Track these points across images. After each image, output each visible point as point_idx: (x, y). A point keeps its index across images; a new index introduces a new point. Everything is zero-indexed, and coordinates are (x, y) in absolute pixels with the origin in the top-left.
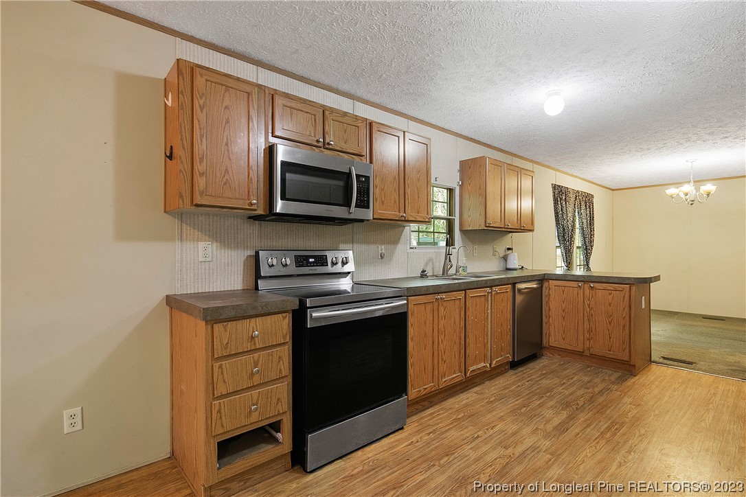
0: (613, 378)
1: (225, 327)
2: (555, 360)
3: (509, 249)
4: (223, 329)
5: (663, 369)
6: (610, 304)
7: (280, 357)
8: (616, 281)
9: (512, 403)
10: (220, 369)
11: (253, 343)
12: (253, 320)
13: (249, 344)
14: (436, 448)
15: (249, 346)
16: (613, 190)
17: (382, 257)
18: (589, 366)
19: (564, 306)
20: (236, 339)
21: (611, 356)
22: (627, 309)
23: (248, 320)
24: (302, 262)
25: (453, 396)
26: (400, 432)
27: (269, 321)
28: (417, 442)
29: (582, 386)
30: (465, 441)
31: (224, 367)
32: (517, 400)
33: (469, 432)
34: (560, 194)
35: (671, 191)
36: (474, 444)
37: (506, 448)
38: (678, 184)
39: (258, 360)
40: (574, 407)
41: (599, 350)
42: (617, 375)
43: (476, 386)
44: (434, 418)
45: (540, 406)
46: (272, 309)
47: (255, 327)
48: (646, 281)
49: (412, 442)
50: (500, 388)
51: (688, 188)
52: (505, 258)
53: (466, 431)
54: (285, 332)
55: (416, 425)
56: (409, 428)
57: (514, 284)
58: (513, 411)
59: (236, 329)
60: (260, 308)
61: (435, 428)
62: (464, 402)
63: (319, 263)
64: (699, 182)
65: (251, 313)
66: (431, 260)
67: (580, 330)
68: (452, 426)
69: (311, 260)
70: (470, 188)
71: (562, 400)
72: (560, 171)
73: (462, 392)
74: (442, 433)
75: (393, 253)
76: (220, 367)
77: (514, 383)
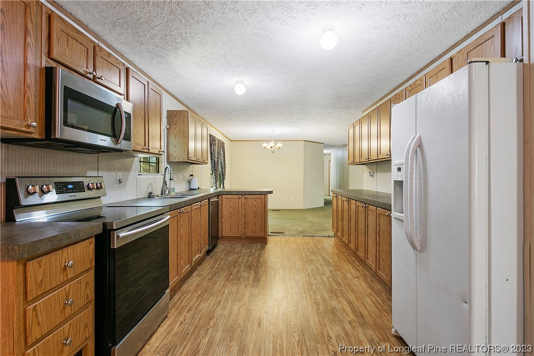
0: (259, 248)
1: (39, 263)
2: (226, 245)
3: (192, 175)
4: (37, 265)
5: (274, 238)
6: (255, 207)
7: (87, 283)
8: (258, 193)
9: (223, 275)
10: (34, 312)
11: (65, 274)
12: (65, 250)
13: (62, 276)
14: (200, 318)
15: (61, 278)
16: (231, 141)
17: (120, 182)
18: (244, 244)
19: (231, 210)
20: (50, 273)
21: (256, 236)
22: (263, 208)
23: (61, 251)
24: (62, 189)
25: (185, 283)
26: (166, 319)
27: (78, 249)
28: (185, 320)
29: (249, 255)
30: (215, 307)
31: (38, 308)
32: (224, 273)
33: (212, 301)
34: (212, 140)
35: (265, 145)
36: (221, 306)
37: (239, 300)
38: (268, 141)
39: (69, 291)
40: (254, 267)
41: (249, 234)
42: (259, 246)
43: (194, 272)
44: (183, 301)
45: (238, 272)
46: (82, 236)
47: (67, 257)
48: (266, 193)
49: (181, 322)
50: (209, 268)
51: (272, 144)
52: (189, 182)
53: (210, 300)
54: (91, 257)
55: (174, 310)
56: (171, 314)
57: (209, 199)
58: (227, 279)
59: (50, 263)
60: (73, 237)
61: (189, 307)
62: (194, 284)
63: (77, 189)
64: (276, 141)
65: (66, 242)
66: (151, 184)
67: (240, 224)
68: (199, 301)
69: (70, 186)
70: (175, 131)
71: (246, 265)
72: (212, 126)
73: (188, 278)
74: (197, 308)
75: (127, 179)
76: (35, 309)
77: (215, 264)
